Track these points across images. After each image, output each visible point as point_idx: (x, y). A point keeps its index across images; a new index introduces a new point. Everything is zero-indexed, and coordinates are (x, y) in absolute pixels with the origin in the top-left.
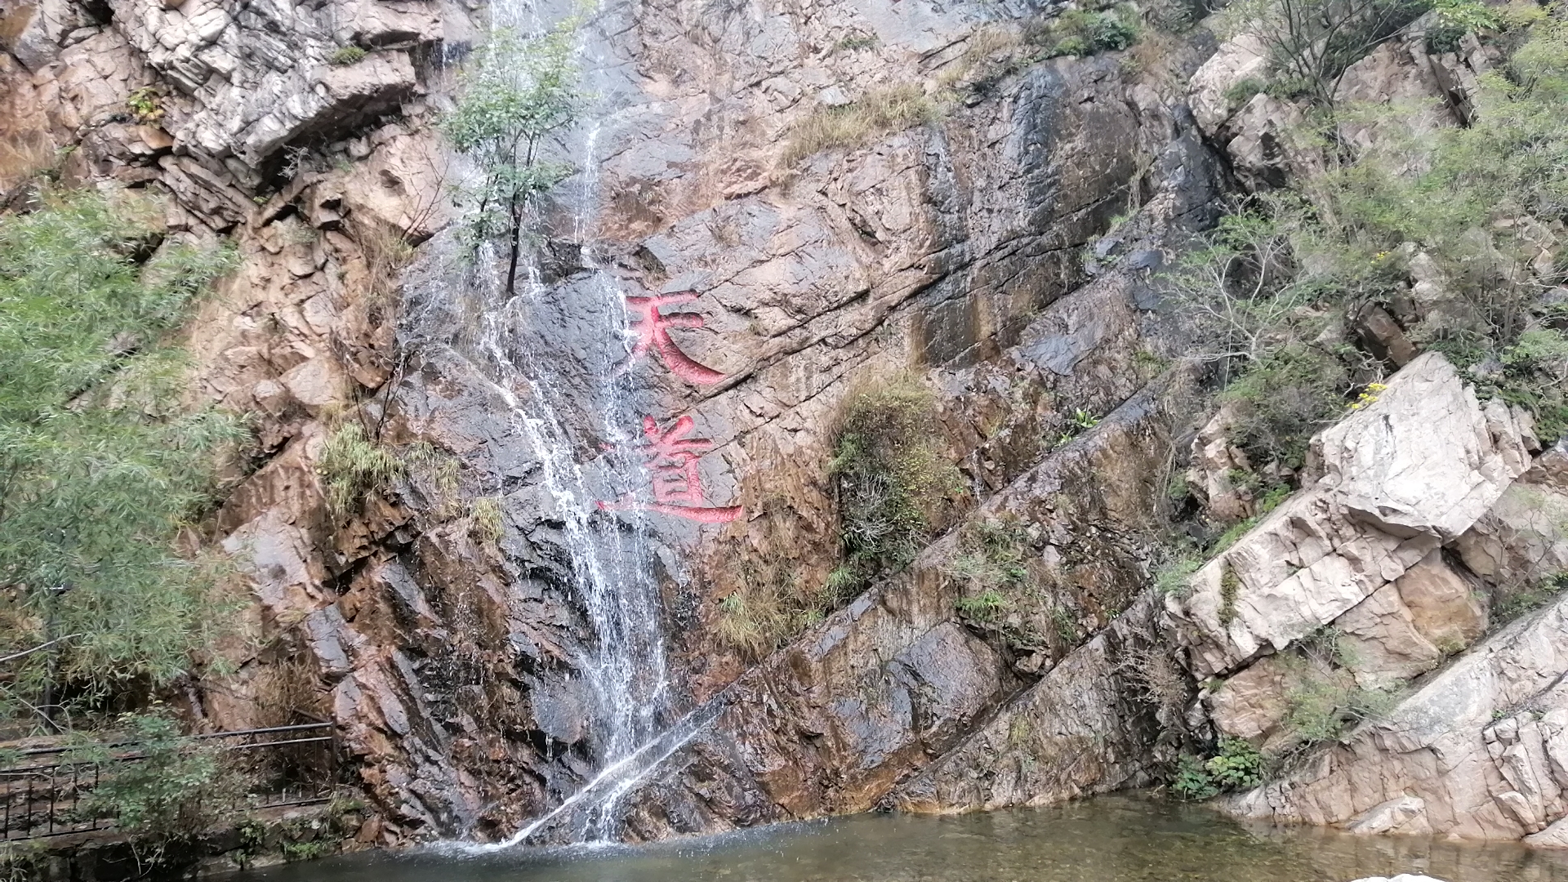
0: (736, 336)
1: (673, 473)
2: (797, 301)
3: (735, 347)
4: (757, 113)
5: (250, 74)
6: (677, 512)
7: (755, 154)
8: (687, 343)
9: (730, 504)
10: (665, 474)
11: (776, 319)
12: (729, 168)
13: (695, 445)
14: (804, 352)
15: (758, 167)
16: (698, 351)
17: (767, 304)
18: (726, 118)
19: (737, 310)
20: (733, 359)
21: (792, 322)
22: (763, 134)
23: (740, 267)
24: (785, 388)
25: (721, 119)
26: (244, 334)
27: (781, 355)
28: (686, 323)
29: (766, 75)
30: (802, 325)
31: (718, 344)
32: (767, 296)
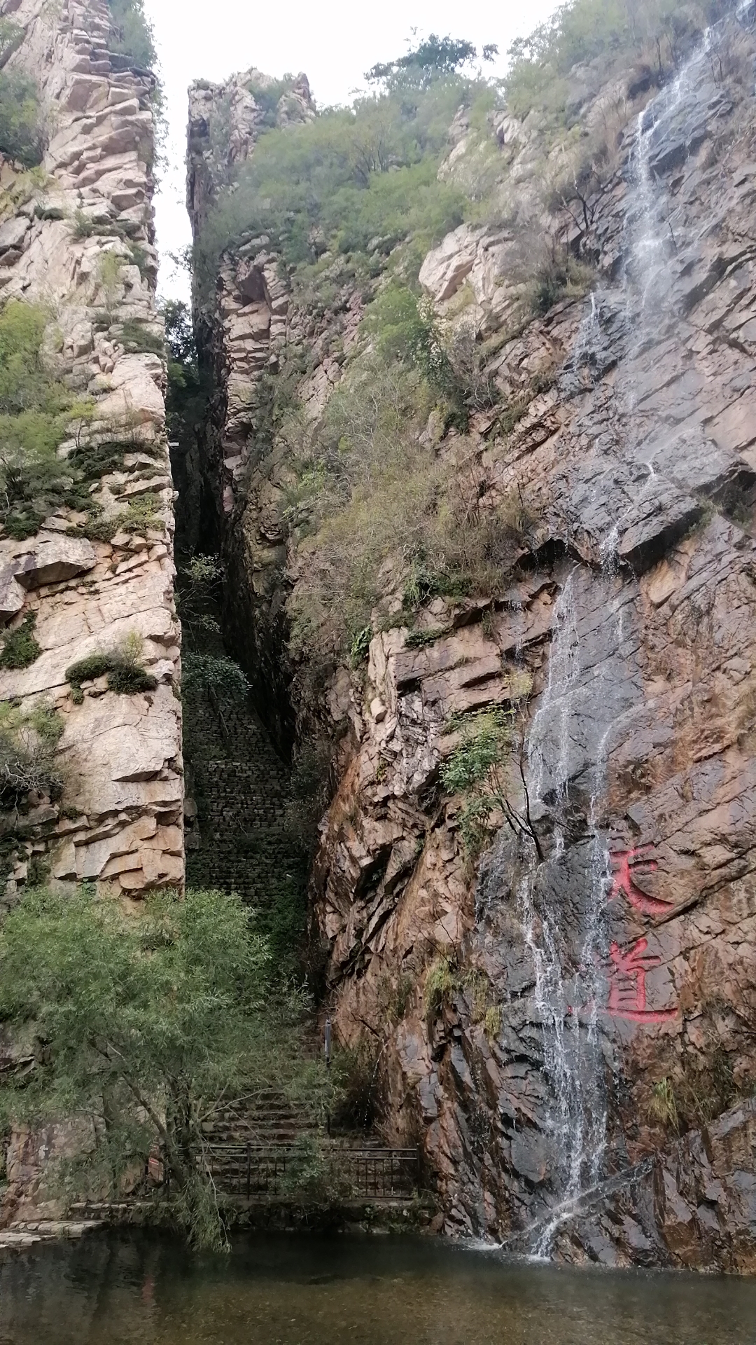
0: (682, 873)
1: (626, 985)
2: (733, 839)
3: (682, 882)
4: (717, 691)
5: (410, 749)
6: (625, 1014)
7: (719, 722)
8: (645, 884)
9: (667, 1008)
10: (621, 985)
11: (718, 854)
12: (699, 738)
13: (647, 961)
14: (744, 878)
15: (722, 732)
16: (654, 888)
17: (709, 844)
18: (694, 701)
19: (687, 853)
20: (681, 892)
21: (732, 855)
22: (724, 705)
23: (689, 818)
24: (728, 909)
25: (691, 702)
26: (422, 900)
27: (723, 883)
28: (646, 868)
29: (723, 660)
30: (741, 856)
31: (669, 881)
32: (709, 837)
